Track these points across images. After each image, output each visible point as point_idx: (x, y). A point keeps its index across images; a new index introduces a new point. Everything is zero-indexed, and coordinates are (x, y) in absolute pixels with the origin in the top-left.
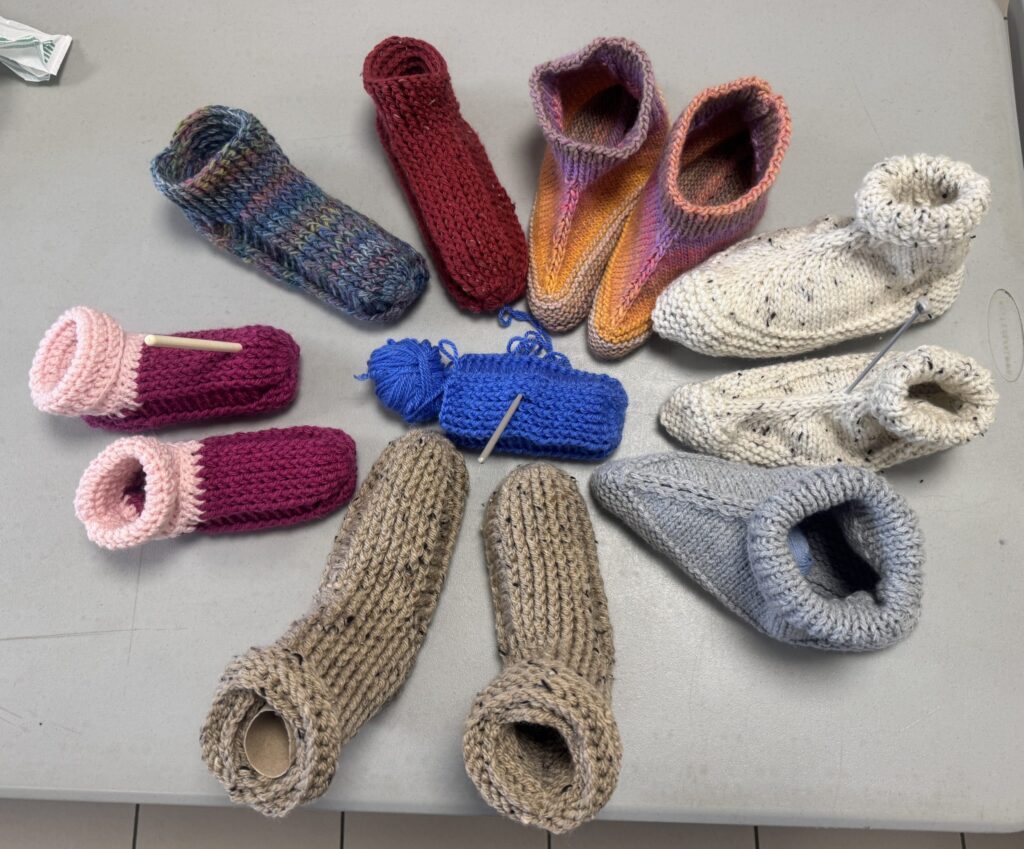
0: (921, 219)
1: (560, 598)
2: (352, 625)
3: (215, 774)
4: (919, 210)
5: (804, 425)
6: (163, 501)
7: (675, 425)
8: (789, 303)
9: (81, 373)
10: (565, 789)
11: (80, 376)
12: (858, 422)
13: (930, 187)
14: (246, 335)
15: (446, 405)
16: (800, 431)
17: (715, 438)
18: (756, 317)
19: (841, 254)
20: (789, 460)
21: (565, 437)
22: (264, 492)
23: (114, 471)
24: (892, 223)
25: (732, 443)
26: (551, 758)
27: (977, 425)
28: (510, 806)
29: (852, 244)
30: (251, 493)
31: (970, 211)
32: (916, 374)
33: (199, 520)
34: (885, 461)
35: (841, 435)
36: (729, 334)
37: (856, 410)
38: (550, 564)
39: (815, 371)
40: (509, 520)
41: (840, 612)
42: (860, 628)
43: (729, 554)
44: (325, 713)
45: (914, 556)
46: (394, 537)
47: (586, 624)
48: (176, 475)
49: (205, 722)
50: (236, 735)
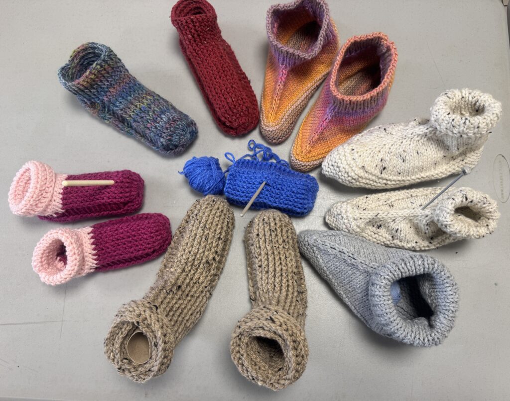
0: (465, 123)
1: (281, 275)
2: (180, 290)
3: (111, 361)
4: (464, 119)
5: (399, 225)
6: (76, 259)
7: (333, 223)
8: (394, 162)
9: (33, 196)
10: (280, 370)
11: (32, 198)
12: (427, 225)
13: (469, 106)
14: (116, 176)
15: (228, 184)
16: (397, 227)
17: (353, 230)
18: (375, 169)
19: (421, 138)
20: (391, 241)
21: (286, 204)
22: (126, 249)
23: (49, 246)
24: (450, 124)
25: (362, 232)
26: (274, 352)
27: (488, 228)
28: (252, 376)
29: (428, 134)
30: (120, 250)
31: (491, 120)
32: (458, 203)
33: (96, 266)
34: (439, 243)
35: (417, 230)
36: (361, 177)
37: (426, 218)
38: (277, 258)
39: (405, 197)
40: (258, 235)
41: (410, 329)
42: (419, 339)
43: (359, 287)
44: (168, 335)
45: (453, 307)
46: (201, 247)
47: (293, 288)
48: (81, 245)
49: (107, 336)
50: (122, 343)
